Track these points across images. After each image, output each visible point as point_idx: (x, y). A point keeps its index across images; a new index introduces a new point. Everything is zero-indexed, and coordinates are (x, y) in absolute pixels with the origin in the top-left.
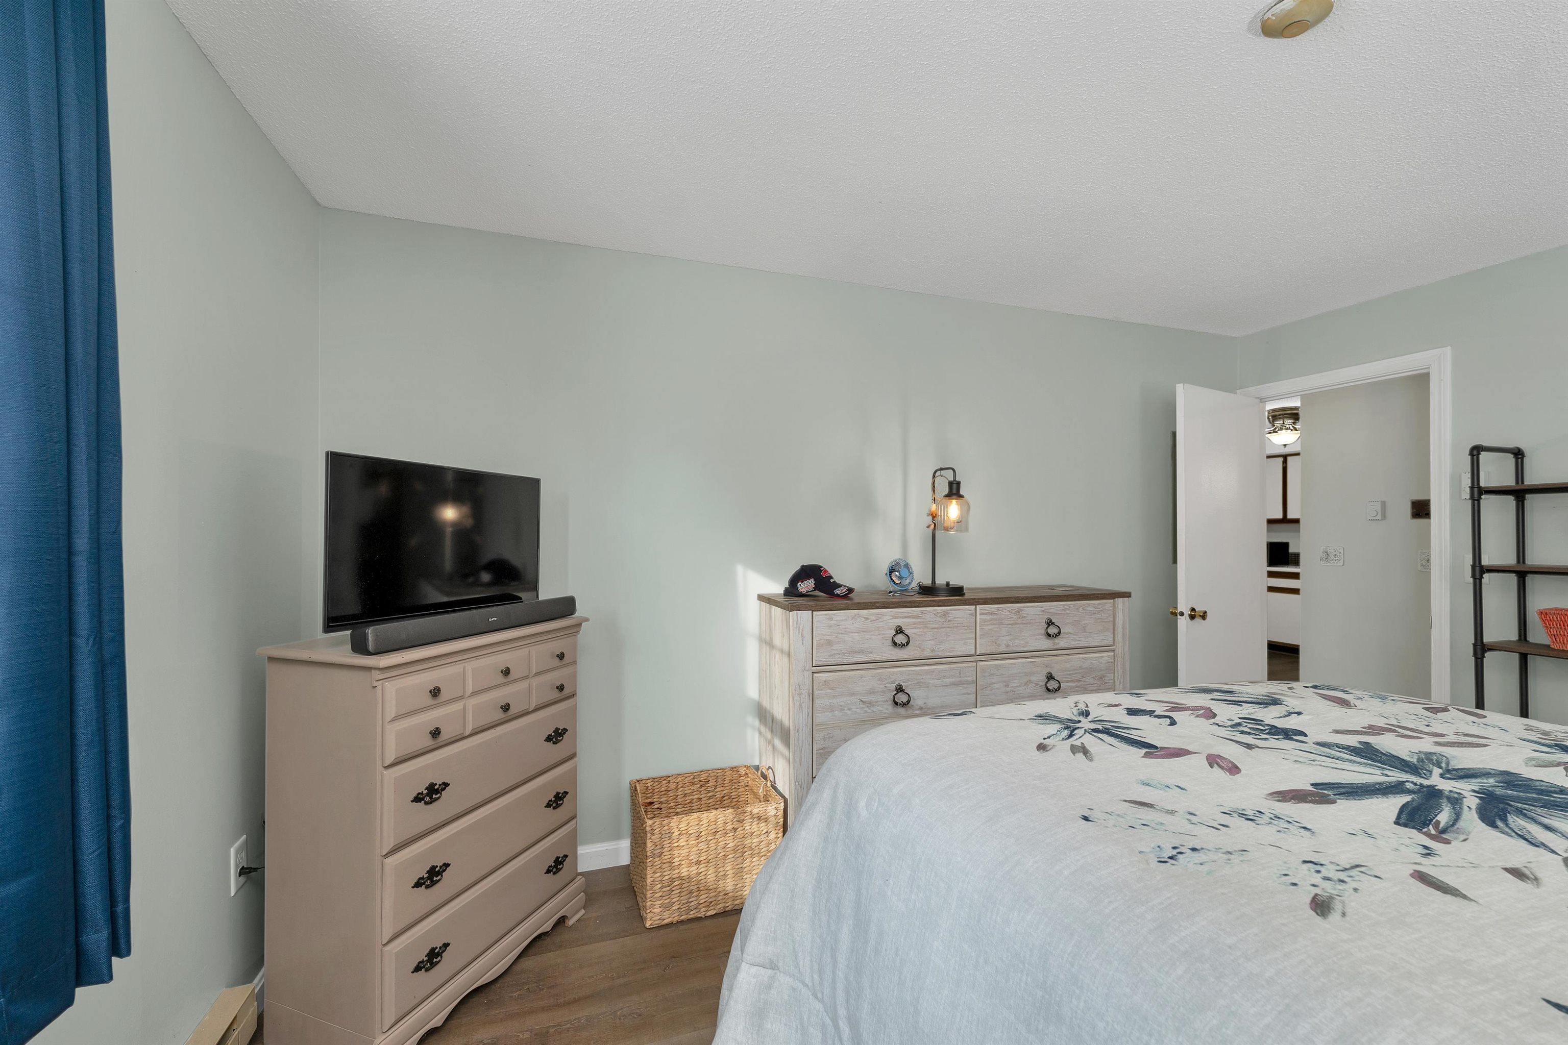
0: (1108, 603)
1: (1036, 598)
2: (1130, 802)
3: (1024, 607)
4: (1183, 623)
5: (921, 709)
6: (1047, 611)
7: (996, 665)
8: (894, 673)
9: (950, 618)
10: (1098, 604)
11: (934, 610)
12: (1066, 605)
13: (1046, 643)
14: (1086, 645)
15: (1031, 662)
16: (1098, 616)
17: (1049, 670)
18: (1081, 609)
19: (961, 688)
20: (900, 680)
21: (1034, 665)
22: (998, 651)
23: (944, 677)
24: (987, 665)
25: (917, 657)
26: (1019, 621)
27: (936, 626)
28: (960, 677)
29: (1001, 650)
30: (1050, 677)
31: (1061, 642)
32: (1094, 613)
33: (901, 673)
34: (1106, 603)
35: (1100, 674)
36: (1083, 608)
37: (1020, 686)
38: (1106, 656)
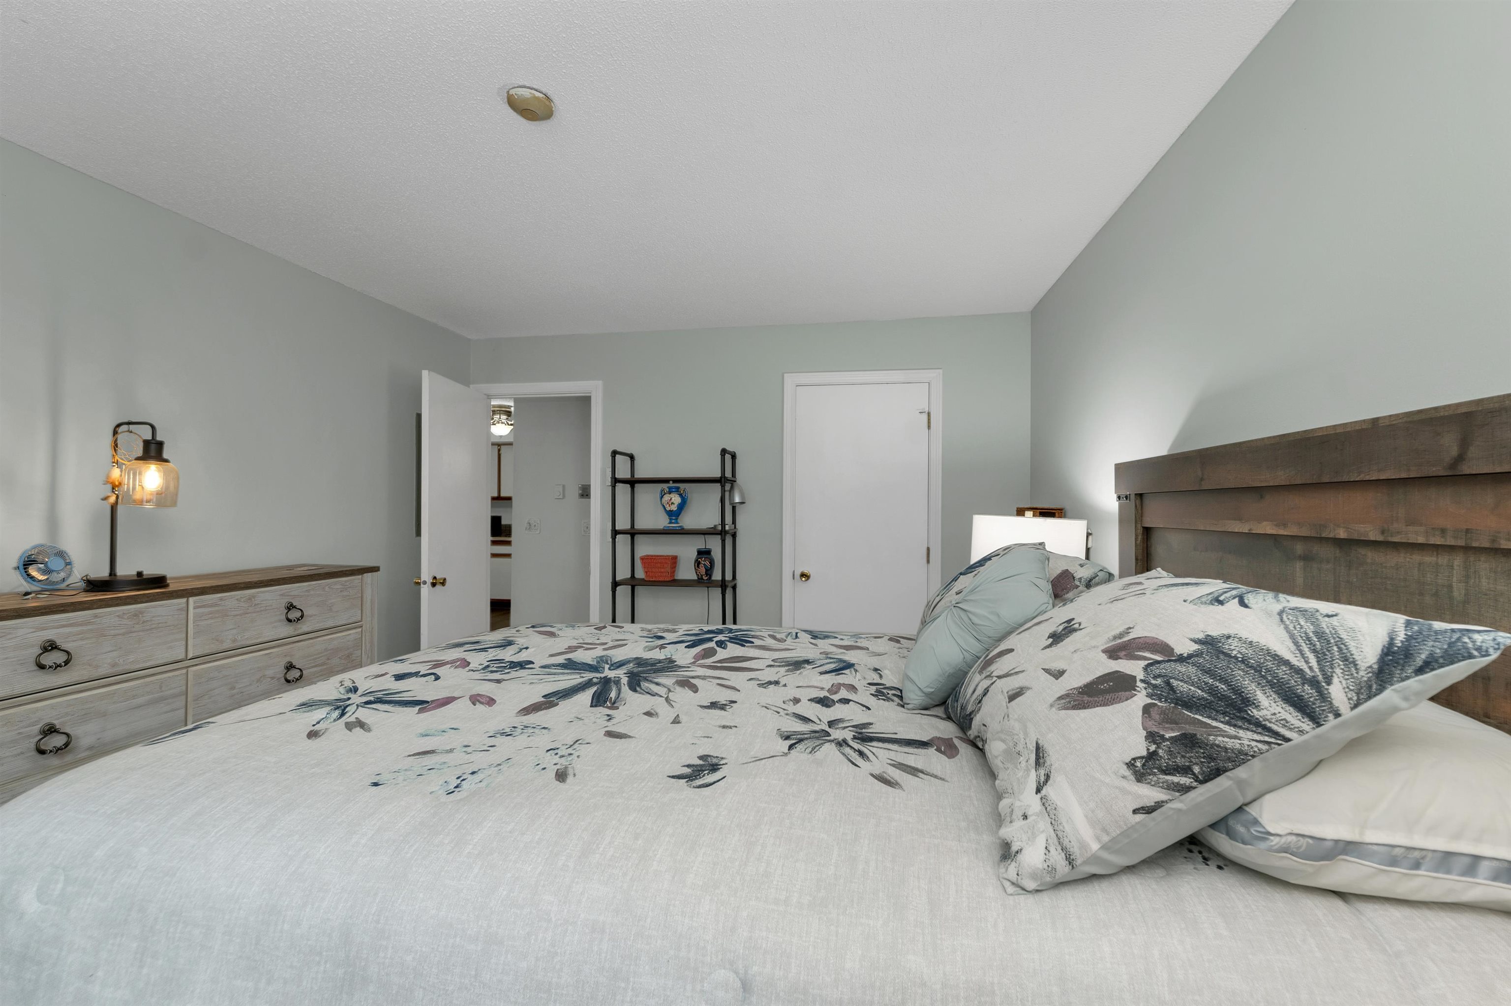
0: (356, 579)
1: (274, 581)
2: (414, 755)
3: (258, 593)
4: (425, 590)
5: (91, 748)
6: (287, 594)
7: (218, 666)
8: (37, 709)
9: (144, 619)
10: (346, 581)
11: (119, 611)
12: (309, 585)
13: (286, 630)
14: (333, 625)
15: (266, 655)
16: (345, 593)
17: (288, 659)
18: (327, 588)
19: (161, 705)
20: (49, 717)
21: (270, 657)
22: (220, 649)
23: (134, 697)
24: (202, 669)
25: (85, 678)
26: (251, 610)
27: (121, 631)
28: (161, 692)
29: (224, 648)
30: (290, 667)
31: (304, 627)
32: (341, 591)
33: (52, 707)
34: (354, 579)
35: (346, 652)
36: (329, 587)
37: (250, 684)
38: (354, 633)
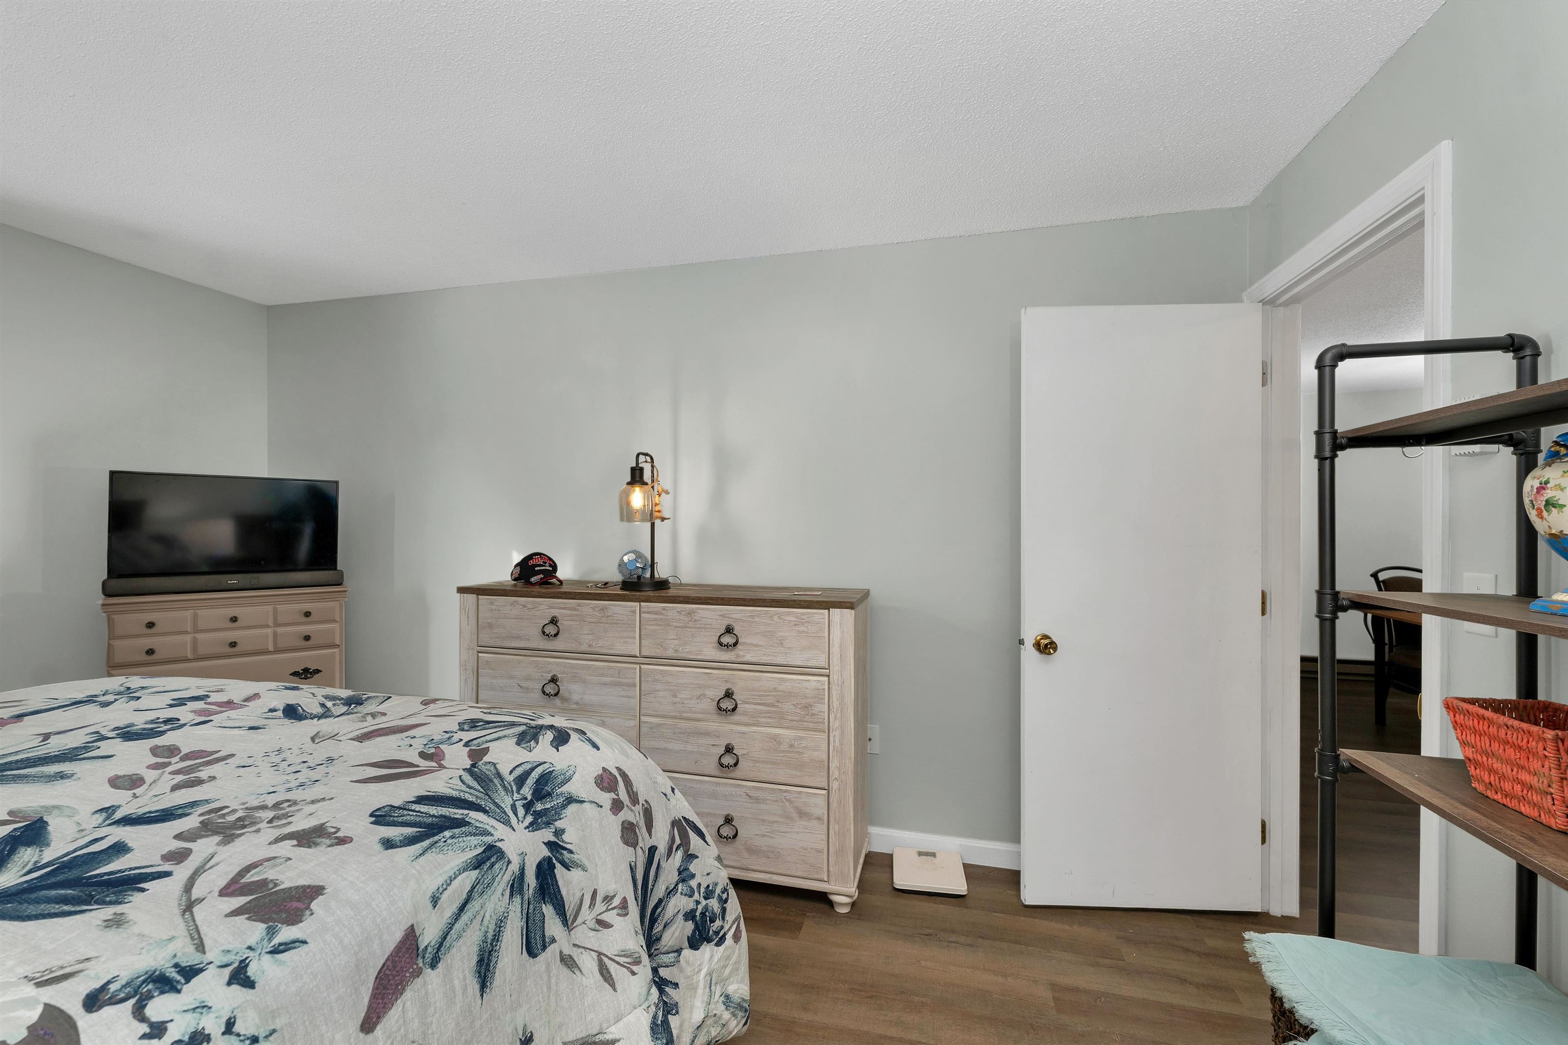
0: (820, 615)
3: (697, 609)
4: (1029, 654)
7: (662, 671)
8: (550, 663)
9: (609, 614)
10: (802, 614)
12: (754, 611)
14: (784, 663)
15: (706, 673)
16: (801, 628)
17: (729, 686)
18: (776, 618)
19: (620, 689)
20: (555, 671)
21: (710, 678)
22: (665, 655)
23: (602, 675)
24: (650, 669)
25: (574, 650)
26: (691, 624)
27: (594, 620)
28: (620, 678)
29: (668, 655)
30: (728, 694)
32: (796, 625)
33: (557, 664)
34: (814, 613)
35: (804, 701)
36: (778, 617)
37: (690, 698)
38: (815, 681)
